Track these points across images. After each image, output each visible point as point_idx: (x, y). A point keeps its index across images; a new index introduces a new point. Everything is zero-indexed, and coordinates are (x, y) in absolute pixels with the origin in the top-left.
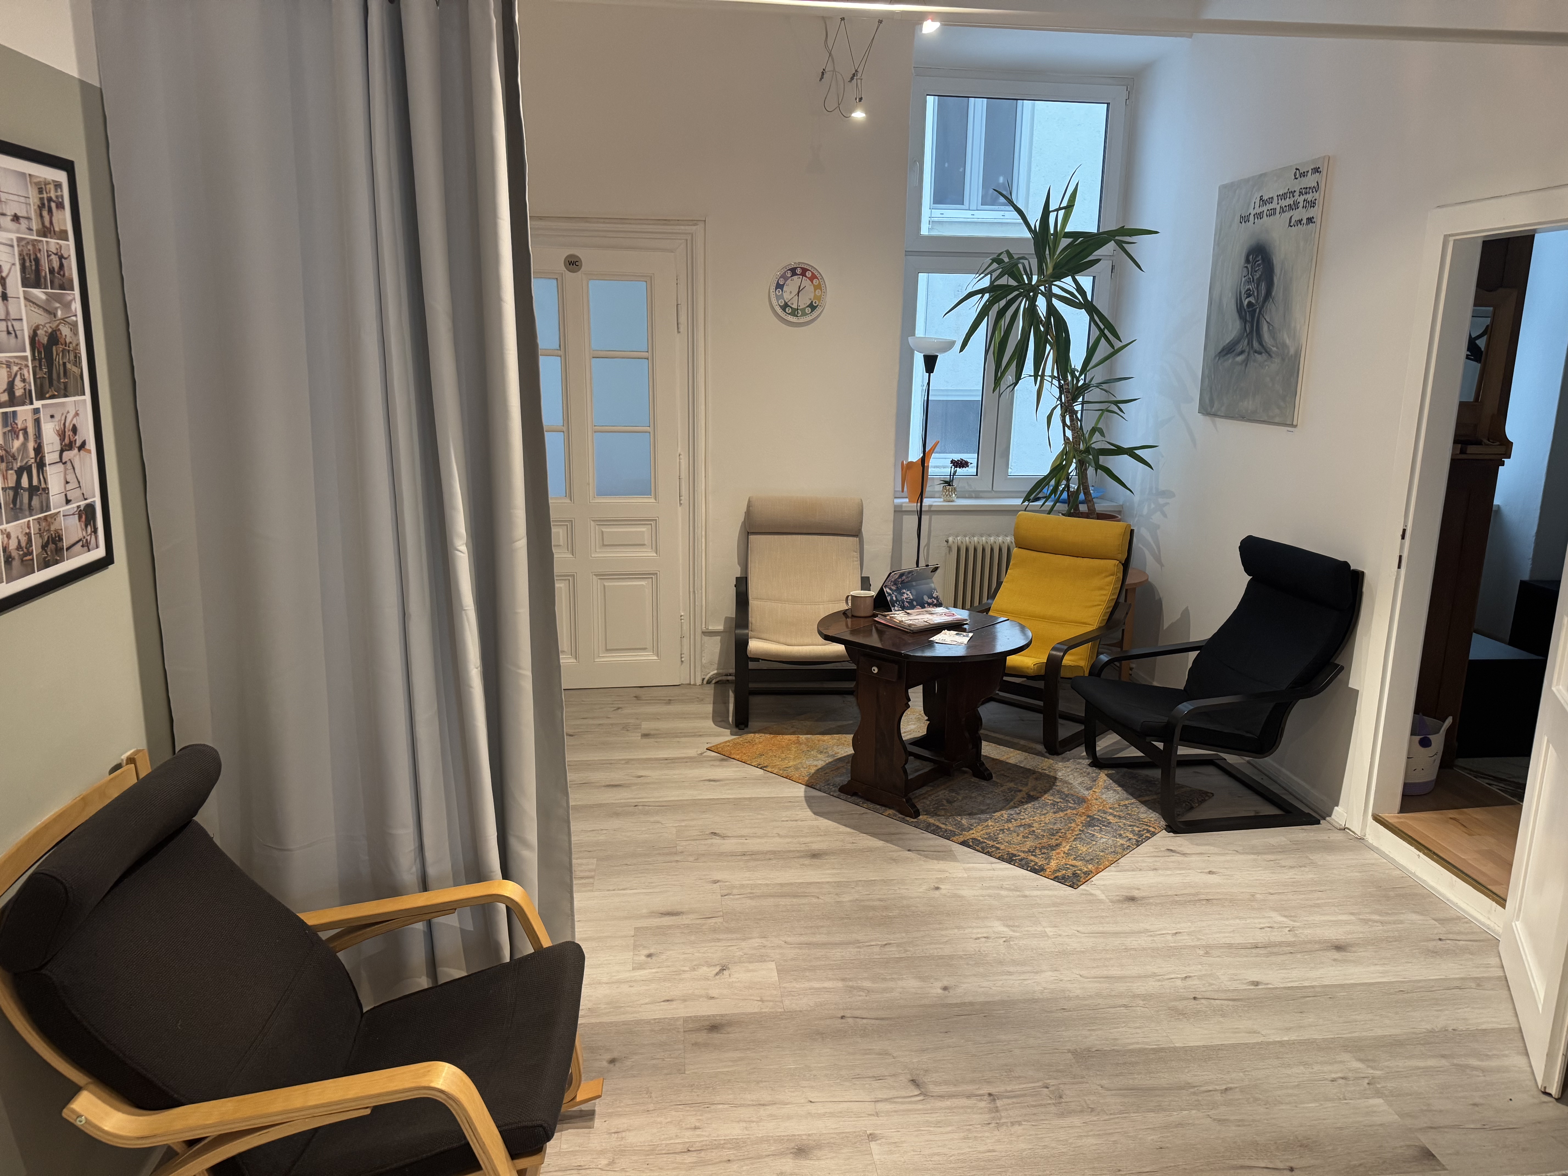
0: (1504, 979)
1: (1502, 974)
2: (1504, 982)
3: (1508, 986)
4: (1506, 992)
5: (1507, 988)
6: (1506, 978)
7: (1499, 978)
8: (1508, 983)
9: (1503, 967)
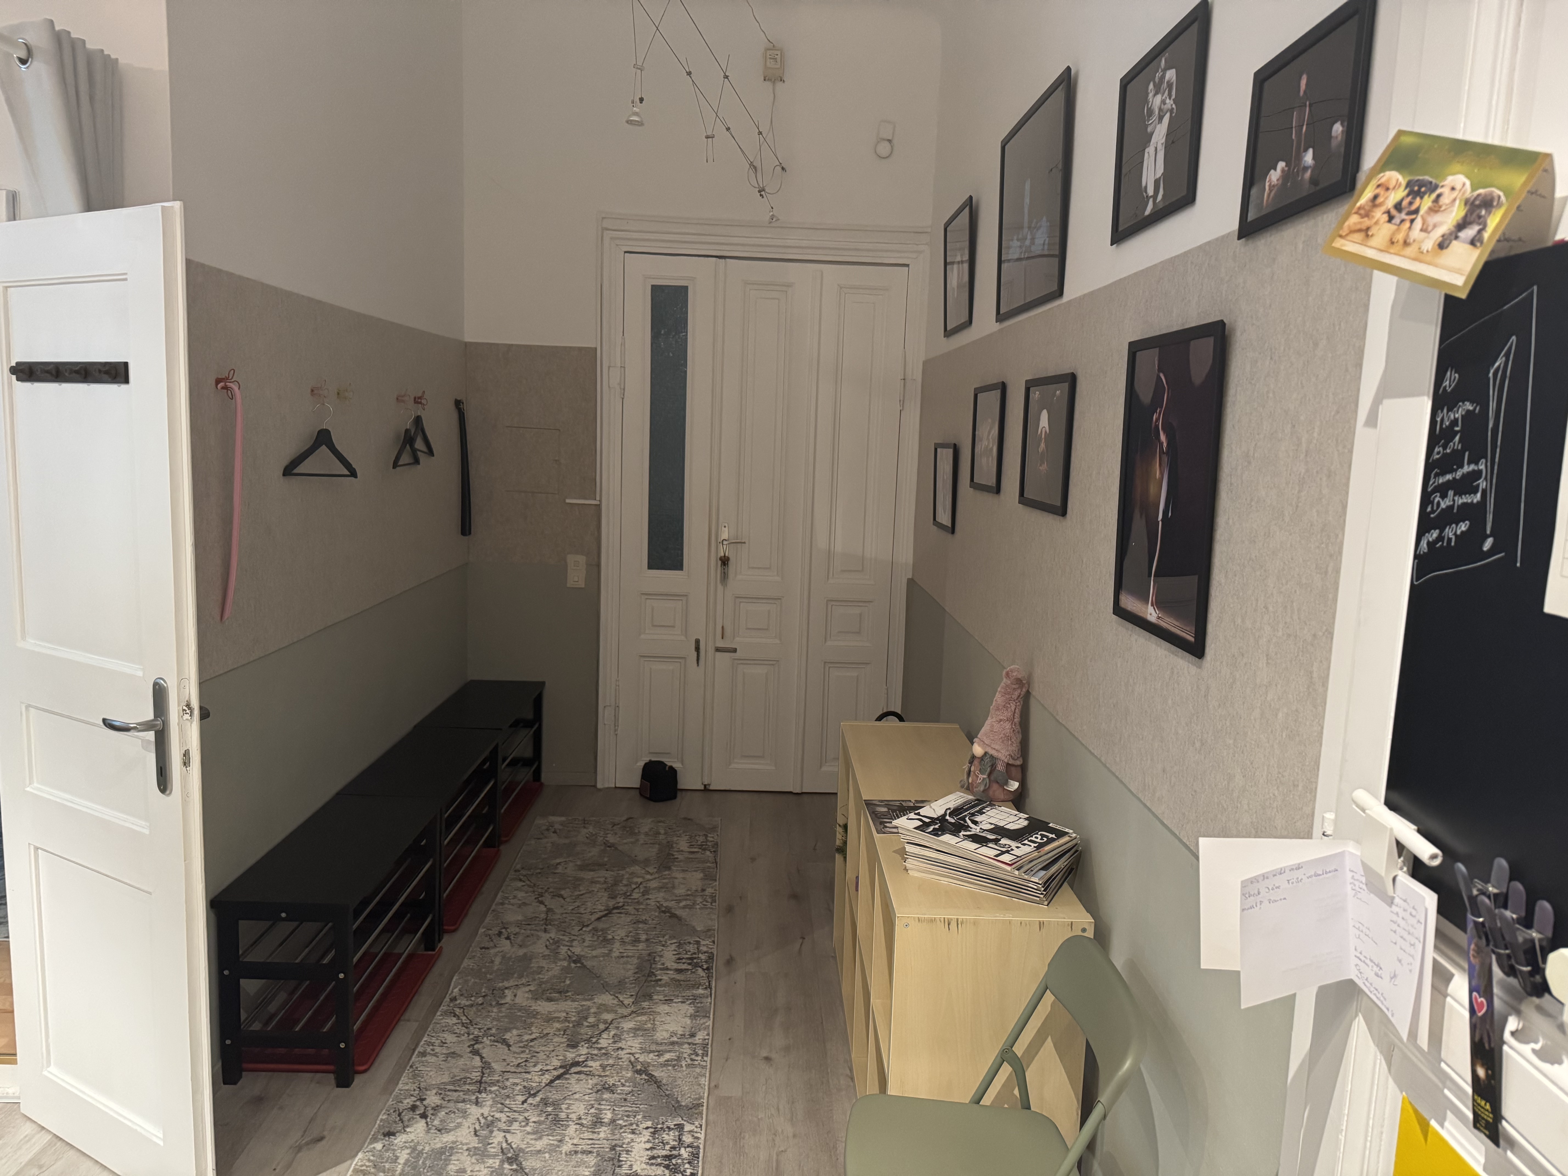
0: (55, 1140)
1: (50, 1137)
2: (59, 1143)
3: (68, 1144)
4: (72, 1152)
5: (68, 1148)
6: (57, 1137)
7: (50, 1144)
8: (64, 1141)
9: (43, 1128)
